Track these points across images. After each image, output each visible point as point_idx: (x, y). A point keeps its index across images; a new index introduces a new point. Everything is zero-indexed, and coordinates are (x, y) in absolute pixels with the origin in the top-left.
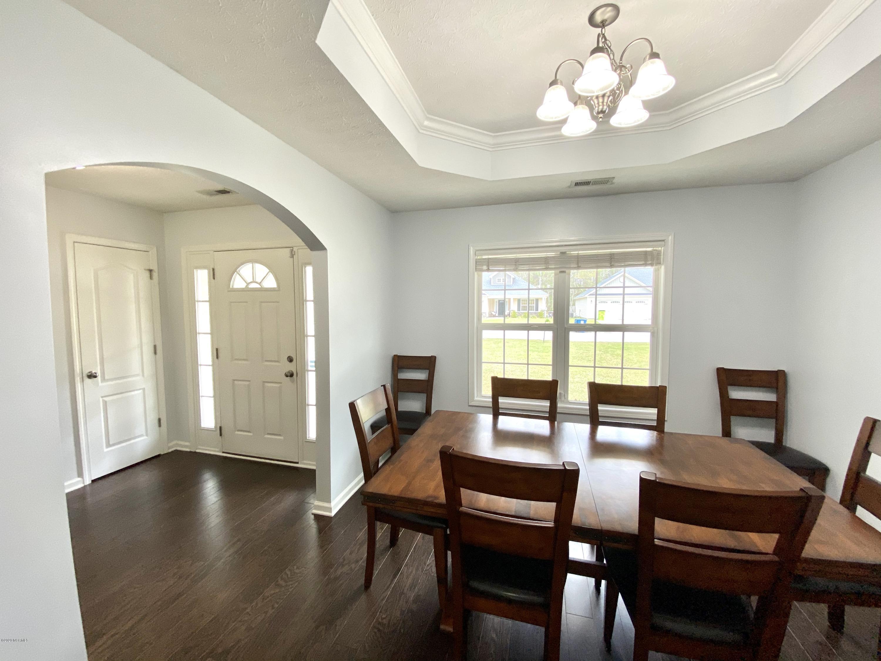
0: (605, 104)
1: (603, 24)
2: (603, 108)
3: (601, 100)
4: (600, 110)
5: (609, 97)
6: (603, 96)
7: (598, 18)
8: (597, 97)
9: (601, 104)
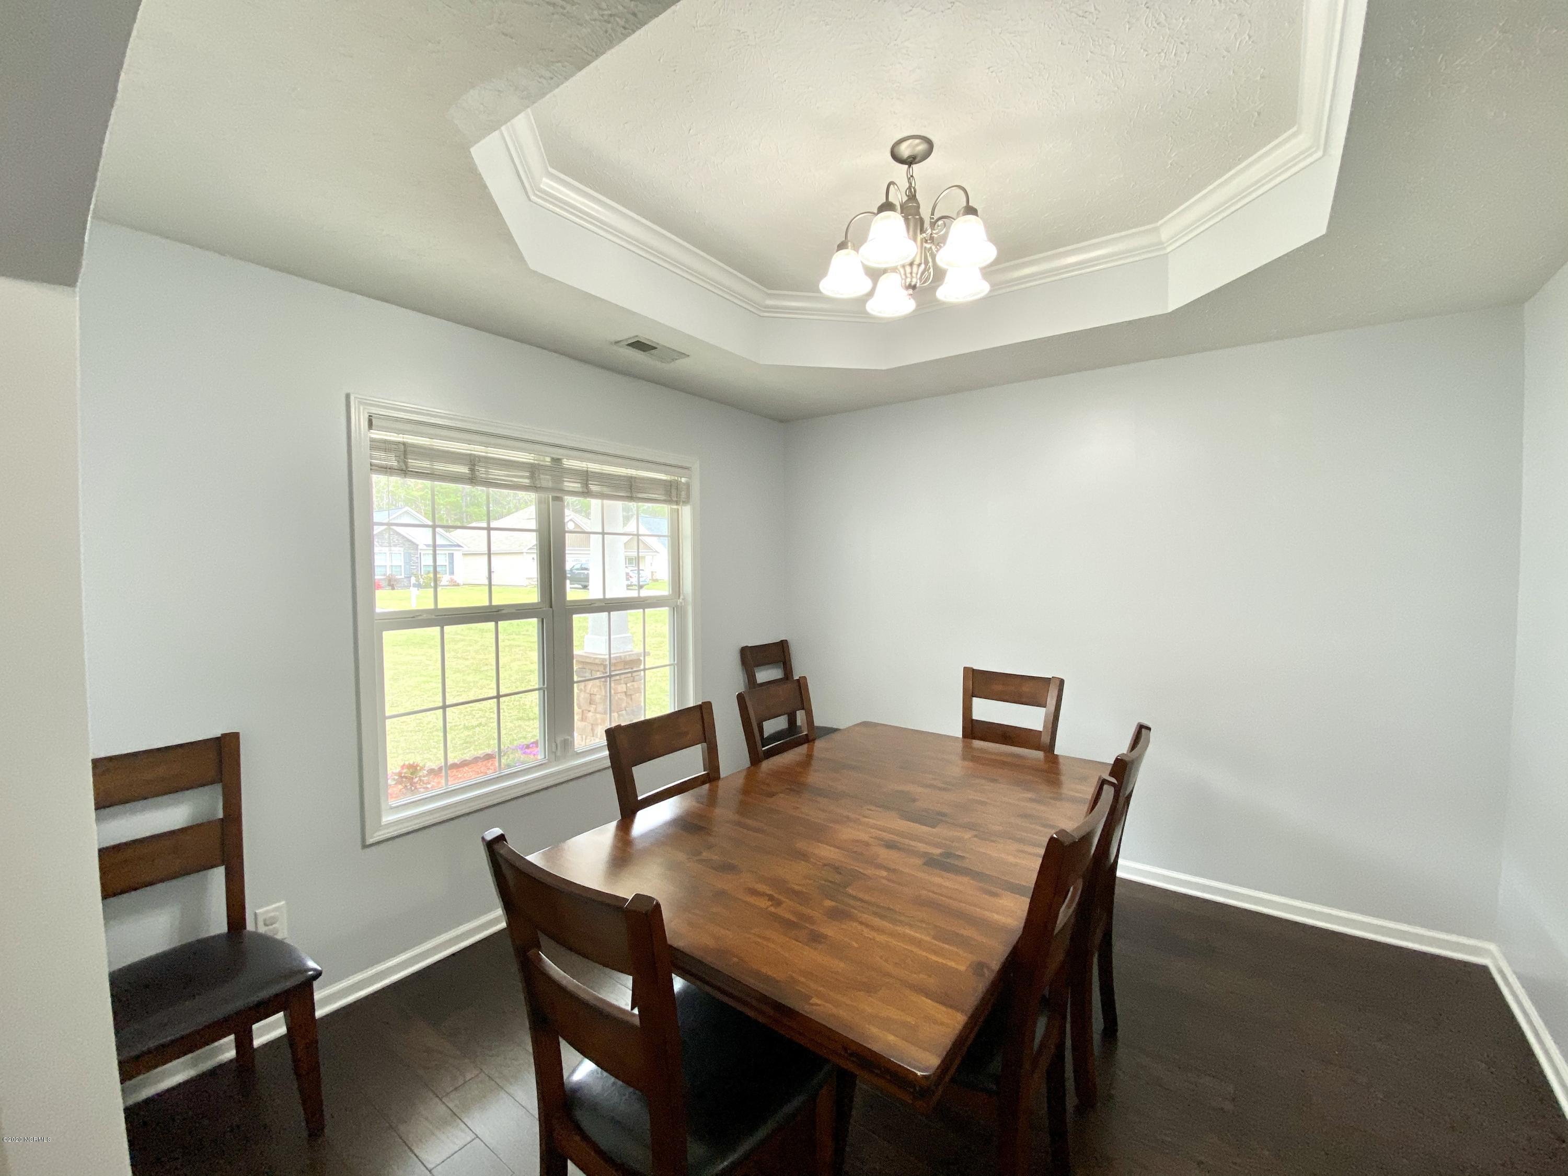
0: (914, 275)
1: (910, 161)
2: (911, 281)
3: (908, 269)
4: (907, 284)
5: (919, 265)
6: (911, 264)
7: (905, 150)
8: (904, 266)
9: (909, 275)
